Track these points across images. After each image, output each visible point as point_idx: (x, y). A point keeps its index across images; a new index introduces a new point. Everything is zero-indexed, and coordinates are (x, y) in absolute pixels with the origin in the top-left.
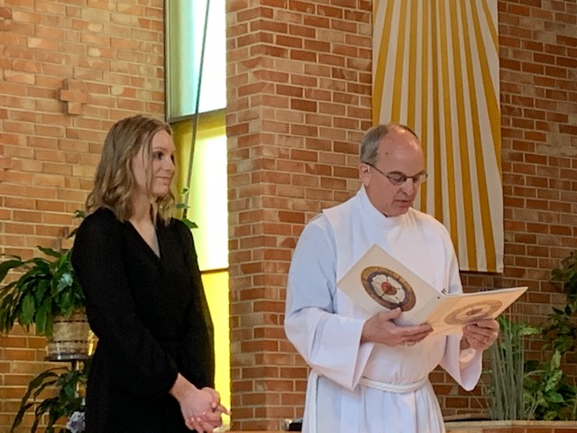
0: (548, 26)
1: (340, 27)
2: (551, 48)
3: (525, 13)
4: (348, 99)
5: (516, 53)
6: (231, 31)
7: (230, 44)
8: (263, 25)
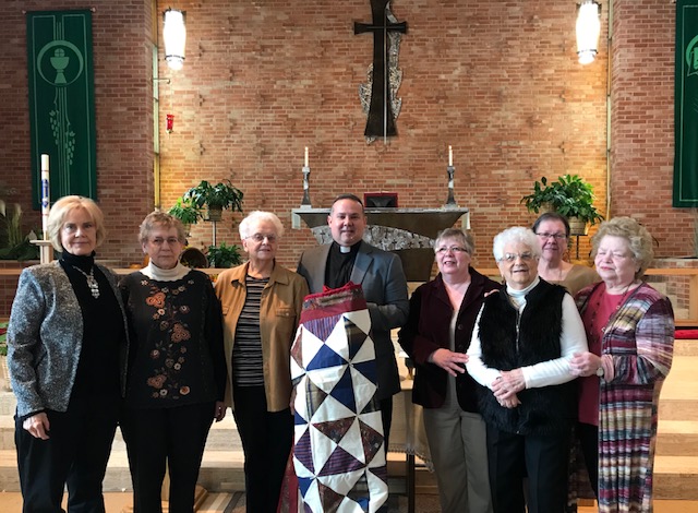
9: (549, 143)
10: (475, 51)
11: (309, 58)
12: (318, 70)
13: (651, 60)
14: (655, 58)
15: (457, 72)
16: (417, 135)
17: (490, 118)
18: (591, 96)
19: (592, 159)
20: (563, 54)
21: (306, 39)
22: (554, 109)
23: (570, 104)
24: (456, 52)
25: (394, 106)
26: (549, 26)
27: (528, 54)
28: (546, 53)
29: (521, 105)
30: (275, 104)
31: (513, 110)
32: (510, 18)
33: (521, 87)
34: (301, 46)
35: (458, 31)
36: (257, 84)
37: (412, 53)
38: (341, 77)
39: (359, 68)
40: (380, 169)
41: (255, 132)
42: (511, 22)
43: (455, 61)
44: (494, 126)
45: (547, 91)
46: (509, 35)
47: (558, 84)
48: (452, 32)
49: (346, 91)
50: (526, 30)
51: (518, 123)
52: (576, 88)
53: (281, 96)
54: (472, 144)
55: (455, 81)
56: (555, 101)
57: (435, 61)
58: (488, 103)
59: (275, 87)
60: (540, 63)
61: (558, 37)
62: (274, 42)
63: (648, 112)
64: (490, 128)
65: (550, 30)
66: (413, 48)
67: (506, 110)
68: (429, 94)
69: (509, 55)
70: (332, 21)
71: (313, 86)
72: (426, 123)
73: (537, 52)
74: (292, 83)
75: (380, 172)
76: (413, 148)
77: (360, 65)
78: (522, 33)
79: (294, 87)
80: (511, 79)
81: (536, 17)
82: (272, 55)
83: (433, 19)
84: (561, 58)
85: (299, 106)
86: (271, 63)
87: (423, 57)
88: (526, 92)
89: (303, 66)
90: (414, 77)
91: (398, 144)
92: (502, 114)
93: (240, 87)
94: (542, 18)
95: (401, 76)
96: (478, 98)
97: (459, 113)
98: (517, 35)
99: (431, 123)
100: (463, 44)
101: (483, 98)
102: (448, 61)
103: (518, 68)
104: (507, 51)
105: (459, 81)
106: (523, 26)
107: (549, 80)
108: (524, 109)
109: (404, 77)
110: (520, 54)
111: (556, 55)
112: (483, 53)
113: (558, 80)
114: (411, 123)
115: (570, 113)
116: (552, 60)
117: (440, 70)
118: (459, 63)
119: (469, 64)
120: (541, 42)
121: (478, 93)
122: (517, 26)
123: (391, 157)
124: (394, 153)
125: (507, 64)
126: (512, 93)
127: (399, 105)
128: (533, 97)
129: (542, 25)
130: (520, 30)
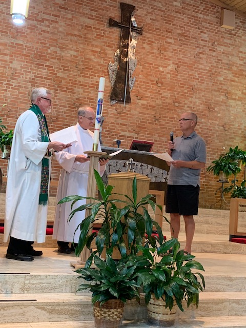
9: (217, 123)
10: (181, 56)
11: (76, 36)
12: (82, 46)
15: (169, 68)
16: (142, 105)
17: (186, 102)
18: (241, 98)
19: (239, 136)
20: (228, 70)
21: (75, 21)
22: (222, 102)
23: (230, 100)
24: (170, 54)
25: (130, 83)
26: (222, 50)
27: (210, 65)
28: (219, 66)
29: (205, 97)
30: (47, 64)
31: (199, 98)
32: (202, 40)
33: (205, 85)
34: (71, 26)
35: (172, 41)
36: (35, 46)
37: (143, 48)
38: (97, 54)
39: (109, 51)
40: (118, 124)
41: (30, 82)
42: (202, 43)
43: (169, 60)
44: (188, 107)
45: (219, 90)
47: (225, 87)
48: (169, 40)
49: (99, 65)
50: (210, 50)
51: (202, 107)
52: (233, 91)
53: (53, 58)
54: (175, 116)
55: (168, 73)
56: (222, 97)
57: (157, 57)
58: (186, 91)
59: (49, 51)
60: (216, 72)
61: (225, 58)
62: (52, 18)
64: (186, 108)
65: (223, 53)
66: (145, 45)
67: (196, 98)
68: (152, 78)
69: (199, 63)
70: (94, 13)
71: (77, 57)
72: (149, 97)
73: (215, 64)
74: (62, 51)
75: (117, 125)
76: (140, 113)
77: (110, 49)
78: (208, 52)
79: (63, 54)
80: (200, 79)
81: (216, 43)
82: (49, 26)
83: (158, 29)
84: (227, 72)
85: (65, 69)
86: (48, 32)
87: (150, 53)
88: (206, 89)
89: (71, 40)
90: (143, 65)
91: (130, 108)
92: (194, 100)
93: (22, 45)
94: (219, 44)
95: (136, 62)
96: (181, 87)
97: (169, 95)
98: (205, 51)
99: (152, 98)
100: (174, 50)
101: (183, 87)
102: (165, 59)
103: (204, 73)
104: (199, 61)
105: (170, 74)
106: (208, 47)
107: (220, 84)
108: (206, 99)
109: (137, 64)
110: (205, 64)
111: (225, 69)
112: (186, 59)
113: (224, 85)
114: (140, 96)
115: (229, 106)
116: (222, 72)
117: (160, 64)
118: (171, 62)
119: (177, 64)
120: (217, 60)
121: (181, 84)
122: (206, 46)
123: (125, 116)
124: (127, 114)
125: (199, 69)
126: (200, 87)
127: (133, 82)
128: (211, 93)
129: (219, 49)
130: (206, 49)
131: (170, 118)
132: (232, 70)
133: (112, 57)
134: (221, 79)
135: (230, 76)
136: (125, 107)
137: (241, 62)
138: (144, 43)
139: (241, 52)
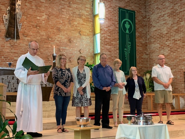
0: (143, 41)
1: (115, 42)
2: (144, 44)
3: (140, 39)
4: (116, 51)
5: (139, 44)
6: (101, 42)
7: (100, 44)
8: (104, 41)
9: (76, 49)
10: (50, 10)
13: (112, 25)
14: (113, 25)
15: (44, 17)
16: (28, 40)
17: (56, 37)
18: (89, 34)
19: (89, 57)
20: (80, 18)
22: (78, 37)
23: (82, 36)
24: (43, 9)
25: (18, 27)
26: (75, 7)
27: (68, 15)
28: (74, 16)
31: (64, 35)
33: (66, 27)
35: (44, 1)
37: (26, 6)
42: (63, 2)
43: (43, 12)
44: (57, 41)
45: (75, 30)
46: (62, 7)
47: (79, 28)
50: (68, 6)
51: (66, 40)
52: (84, 31)
54: (50, 46)
55: (43, 20)
56: (78, 34)
57: (35, 11)
58: (55, 31)
60: (73, 19)
61: (78, 11)
63: (112, 42)
65: (76, 8)
67: (62, 35)
68: (33, 24)
69: (62, 14)
72: (32, 35)
73: (72, 15)
76: (26, 45)
78: (67, 8)
80: (63, 24)
81: (71, 2)
84: (79, 19)
87: (30, 8)
88: (68, 29)
90: (26, 16)
91: (20, 42)
92: (60, 36)
94: (73, 3)
95: (21, 14)
96: (51, 28)
97: (45, 33)
98: (65, 7)
99: (34, 36)
100: (46, 6)
101: (53, 29)
102: (40, 12)
103: (66, 20)
104: (62, 13)
105: (45, 21)
106: (67, 5)
107: (76, 26)
108: (68, 36)
109: (23, 15)
110: (66, 15)
111: (78, 17)
112: (53, 12)
113: (78, 27)
114: (26, 34)
115: (82, 39)
116: (76, 19)
117: (37, 15)
118: (44, 14)
119: (48, 15)
120: (73, 12)
121: (52, 27)
122: (65, 4)
123: (16, 48)
124: (18, 46)
125: (62, 18)
126: (64, 29)
127: (20, 26)
128: (71, 32)
129: (73, 6)
130: (66, 6)
131: (46, 47)
132: (82, 18)
133: (6, 11)
134: (76, 23)
135: (81, 22)
136: (16, 42)
137: (87, 14)
138: (26, 2)
139: (87, 8)
